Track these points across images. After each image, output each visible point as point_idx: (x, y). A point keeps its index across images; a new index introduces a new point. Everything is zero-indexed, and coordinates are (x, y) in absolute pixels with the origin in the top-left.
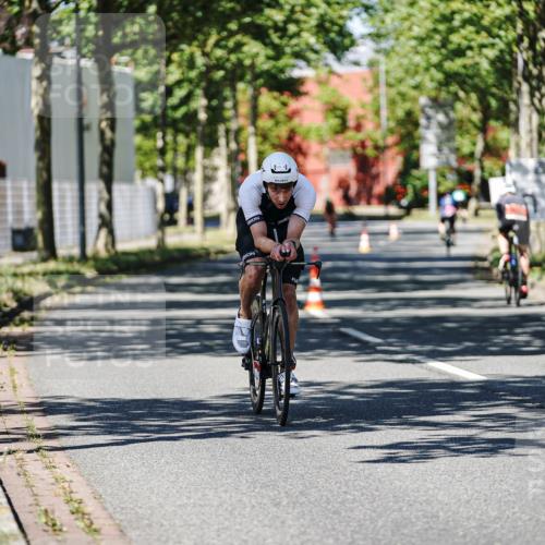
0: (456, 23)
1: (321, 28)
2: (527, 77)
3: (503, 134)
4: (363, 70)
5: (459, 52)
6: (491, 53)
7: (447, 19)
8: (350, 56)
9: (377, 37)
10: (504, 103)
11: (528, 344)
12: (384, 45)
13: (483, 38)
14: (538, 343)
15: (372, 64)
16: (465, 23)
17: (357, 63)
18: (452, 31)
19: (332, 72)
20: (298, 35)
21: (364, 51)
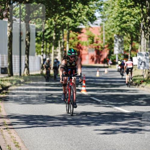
0: (124, 14)
1: (87, 14)
2: (144, 29)
3: (137, 45)
4: (98, 26)
5: (125, 22)
6: (134, 23)
7: (122, 13)
8: (95, 22)
9: (102, 17)
10: (137, 36)
11: (142, 103)
12: (105, 20)
13: (132, 18)
14: (145, 103)
15: (101, 25)
16: (127, 14)
17: (97, 24)
18: (123, 16)
19: (90, 27)
20: (81, 16)
21: (99, 21)
